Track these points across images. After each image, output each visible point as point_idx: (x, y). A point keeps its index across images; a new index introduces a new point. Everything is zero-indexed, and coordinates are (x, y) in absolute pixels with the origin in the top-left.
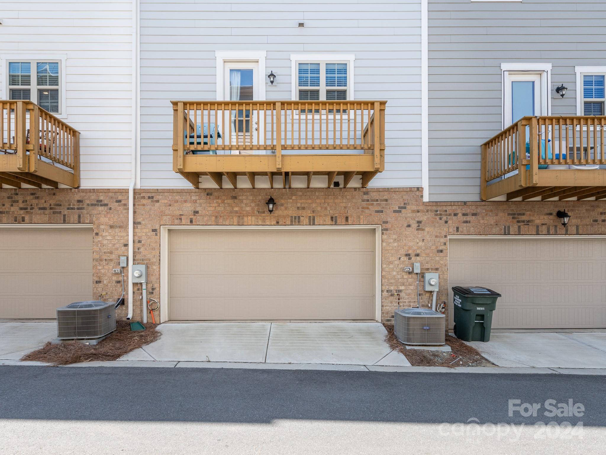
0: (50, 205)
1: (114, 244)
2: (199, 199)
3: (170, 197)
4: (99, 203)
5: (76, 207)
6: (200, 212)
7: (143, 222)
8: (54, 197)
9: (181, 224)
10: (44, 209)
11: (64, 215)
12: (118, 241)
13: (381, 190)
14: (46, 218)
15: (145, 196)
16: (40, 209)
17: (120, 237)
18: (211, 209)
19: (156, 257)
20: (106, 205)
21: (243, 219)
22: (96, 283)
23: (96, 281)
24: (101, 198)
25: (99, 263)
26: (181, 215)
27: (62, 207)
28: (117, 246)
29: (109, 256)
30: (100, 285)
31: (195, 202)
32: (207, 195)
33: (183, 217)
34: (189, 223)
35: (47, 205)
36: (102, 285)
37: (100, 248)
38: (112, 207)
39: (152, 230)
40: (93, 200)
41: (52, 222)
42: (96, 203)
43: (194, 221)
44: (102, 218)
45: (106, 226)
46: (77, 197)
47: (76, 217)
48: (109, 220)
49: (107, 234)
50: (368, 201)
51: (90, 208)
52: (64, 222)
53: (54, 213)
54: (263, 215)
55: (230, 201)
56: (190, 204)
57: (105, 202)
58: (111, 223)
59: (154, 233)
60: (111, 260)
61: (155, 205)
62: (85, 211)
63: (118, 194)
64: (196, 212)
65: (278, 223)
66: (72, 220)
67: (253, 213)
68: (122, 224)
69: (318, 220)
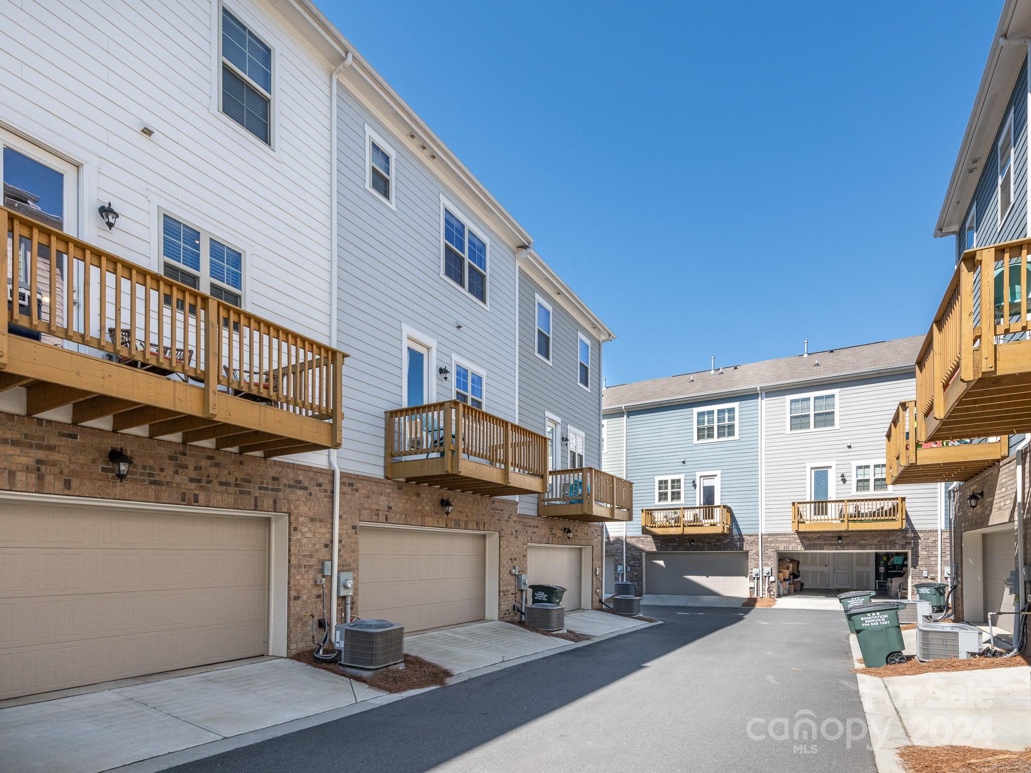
0: (236, 480)
1: (314, 545)
2: (392, 493)
3: (368, 486)
4: (297, 485)
5: (270, 487)
6: (393, 507)
7: (344, 516)
8: (241, 467)
9: (378, 521)
10: (227, 484)
11: (256, 498)
12: (319, 540)
13: (501, 501)
14: (231, 500)
15: (345, 482)
16: (221, 483)
17: (321, 534)
18: (401, 505)
19: (355, 561)
20: (305, 488)
21: (424, 519)
22: (295, 600)
23: (294, 597)
24: (301, 478)
25: (298, 571)
26: (378, 510)
27: (252, 485)
28: (317, 546)
29: (308, 561)
30: (299, 602)
31: (388, 495)
32: (399, 489)
33: (380, 513)
34: (385, 521)
35: (232, 480)
36: (301, 601)
37: (299, 550)
38: (313, 492)
39: (352, 526)
40: (291, 479)
41: (240, 507)
42: (294, 484)
43: (388, 518)
44: (301, 507)
45: (306, 518)
46: (272, 473)
47: (271, 501)
48: (309, 510)
49: (306, 529)
50: (494, 509)
51: (288, 490)
52: (256, 508)
53: (241, 492)
54: (437, 516)
55: (414, 498)
56: (385, 498)
57: (305, 484)
58: (311, 514)
59: (354, 530)
60: (311, 566)
61: (355, 495)
62: (281, 495)
63: (319, 474)
64: (390, 508)
65: (446, 525)
66: (266, 505)
67: (431, 513)
68: (322, 517)
69: (470, 525)
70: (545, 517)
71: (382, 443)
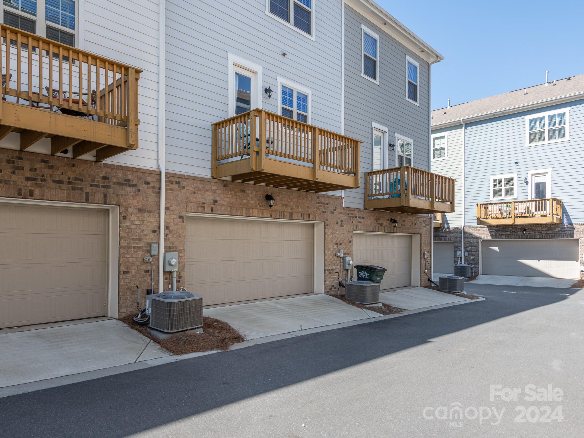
0: (69, 179)
1: (143, 230)
2: (218, 190)
3: (195, 184)
4: (127, 182)
5: (101, 185)
6: (218, 201)
7: (171, 208)
8: (73, 168)
9: (204, 212)
10: (60, 182)
11: (87, 193)
12: (147, 227)
13: (325, 196)
14: (64, 195)
15: (172, 181)
16: (55, 181)
17: (149, 222)
18: (227, 199)
19: (182, 244)
20: (134, 186)
21: (249, 210)
22: (124, 273)
23: (124, 272)
24: (130, 177)
25: (127, 251)
26: (204, 203)
27: (84, 183)
28: (146, 232)
29: (137, 243)
30: (128, 275)
31: (214, 191)
32: (224, 186)
33: (206, 206)
34: (210, 212)
35: (64, 178)
36: (130, 275)
37: (128, 234)
38: (141, 189)
39: (179, 216)
40: (120, 178)
41: (72, 200)
42: (123, 182)
43: (214, 210)
44: (130, 200)
45: (135, 209)
46: (102, 173)
47: (102, 196)
48: (138, 203)
49: (135, 218)
50: (319, 203)
51: (117, 187)
52: (87, 201)
53: (73, 189)
54: (262, 208)
55: (240, 194)
56: (211, 193)
57: (134, 182)
58: (140, 206)
59: (181, 219)
60: (140, 247)
61: (182, 191)
62: (111, 191)
63: (147, 175)
64: (215, 202)
65: (271, 216)
66: (96, 199)
67: (256, 206)
68: (150, 209)
69: (294, 216)
70: (372, 209)
71: (209, 149)
